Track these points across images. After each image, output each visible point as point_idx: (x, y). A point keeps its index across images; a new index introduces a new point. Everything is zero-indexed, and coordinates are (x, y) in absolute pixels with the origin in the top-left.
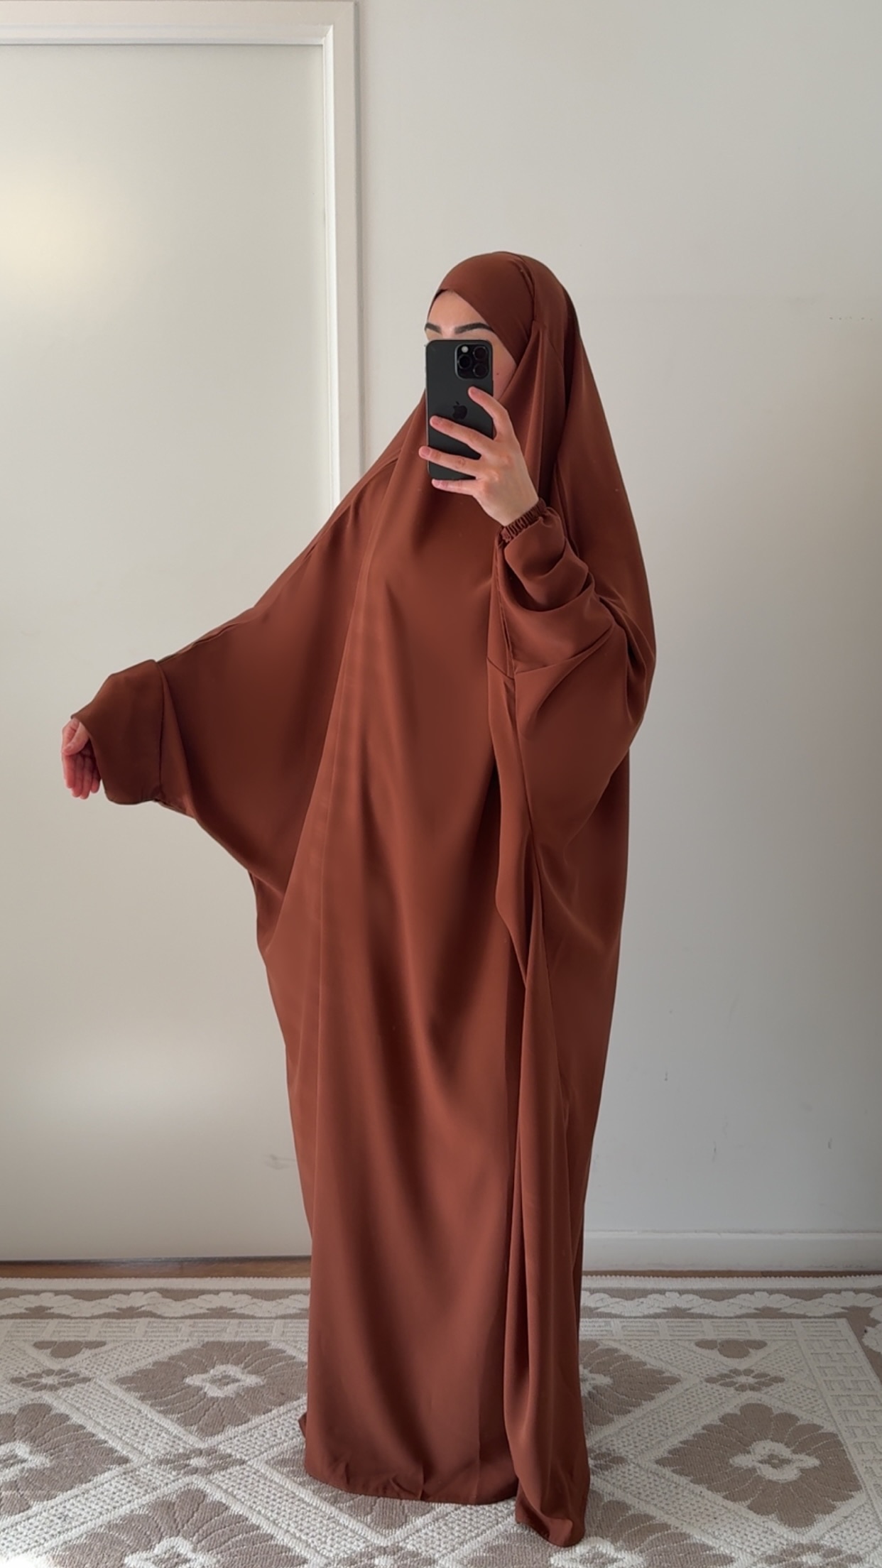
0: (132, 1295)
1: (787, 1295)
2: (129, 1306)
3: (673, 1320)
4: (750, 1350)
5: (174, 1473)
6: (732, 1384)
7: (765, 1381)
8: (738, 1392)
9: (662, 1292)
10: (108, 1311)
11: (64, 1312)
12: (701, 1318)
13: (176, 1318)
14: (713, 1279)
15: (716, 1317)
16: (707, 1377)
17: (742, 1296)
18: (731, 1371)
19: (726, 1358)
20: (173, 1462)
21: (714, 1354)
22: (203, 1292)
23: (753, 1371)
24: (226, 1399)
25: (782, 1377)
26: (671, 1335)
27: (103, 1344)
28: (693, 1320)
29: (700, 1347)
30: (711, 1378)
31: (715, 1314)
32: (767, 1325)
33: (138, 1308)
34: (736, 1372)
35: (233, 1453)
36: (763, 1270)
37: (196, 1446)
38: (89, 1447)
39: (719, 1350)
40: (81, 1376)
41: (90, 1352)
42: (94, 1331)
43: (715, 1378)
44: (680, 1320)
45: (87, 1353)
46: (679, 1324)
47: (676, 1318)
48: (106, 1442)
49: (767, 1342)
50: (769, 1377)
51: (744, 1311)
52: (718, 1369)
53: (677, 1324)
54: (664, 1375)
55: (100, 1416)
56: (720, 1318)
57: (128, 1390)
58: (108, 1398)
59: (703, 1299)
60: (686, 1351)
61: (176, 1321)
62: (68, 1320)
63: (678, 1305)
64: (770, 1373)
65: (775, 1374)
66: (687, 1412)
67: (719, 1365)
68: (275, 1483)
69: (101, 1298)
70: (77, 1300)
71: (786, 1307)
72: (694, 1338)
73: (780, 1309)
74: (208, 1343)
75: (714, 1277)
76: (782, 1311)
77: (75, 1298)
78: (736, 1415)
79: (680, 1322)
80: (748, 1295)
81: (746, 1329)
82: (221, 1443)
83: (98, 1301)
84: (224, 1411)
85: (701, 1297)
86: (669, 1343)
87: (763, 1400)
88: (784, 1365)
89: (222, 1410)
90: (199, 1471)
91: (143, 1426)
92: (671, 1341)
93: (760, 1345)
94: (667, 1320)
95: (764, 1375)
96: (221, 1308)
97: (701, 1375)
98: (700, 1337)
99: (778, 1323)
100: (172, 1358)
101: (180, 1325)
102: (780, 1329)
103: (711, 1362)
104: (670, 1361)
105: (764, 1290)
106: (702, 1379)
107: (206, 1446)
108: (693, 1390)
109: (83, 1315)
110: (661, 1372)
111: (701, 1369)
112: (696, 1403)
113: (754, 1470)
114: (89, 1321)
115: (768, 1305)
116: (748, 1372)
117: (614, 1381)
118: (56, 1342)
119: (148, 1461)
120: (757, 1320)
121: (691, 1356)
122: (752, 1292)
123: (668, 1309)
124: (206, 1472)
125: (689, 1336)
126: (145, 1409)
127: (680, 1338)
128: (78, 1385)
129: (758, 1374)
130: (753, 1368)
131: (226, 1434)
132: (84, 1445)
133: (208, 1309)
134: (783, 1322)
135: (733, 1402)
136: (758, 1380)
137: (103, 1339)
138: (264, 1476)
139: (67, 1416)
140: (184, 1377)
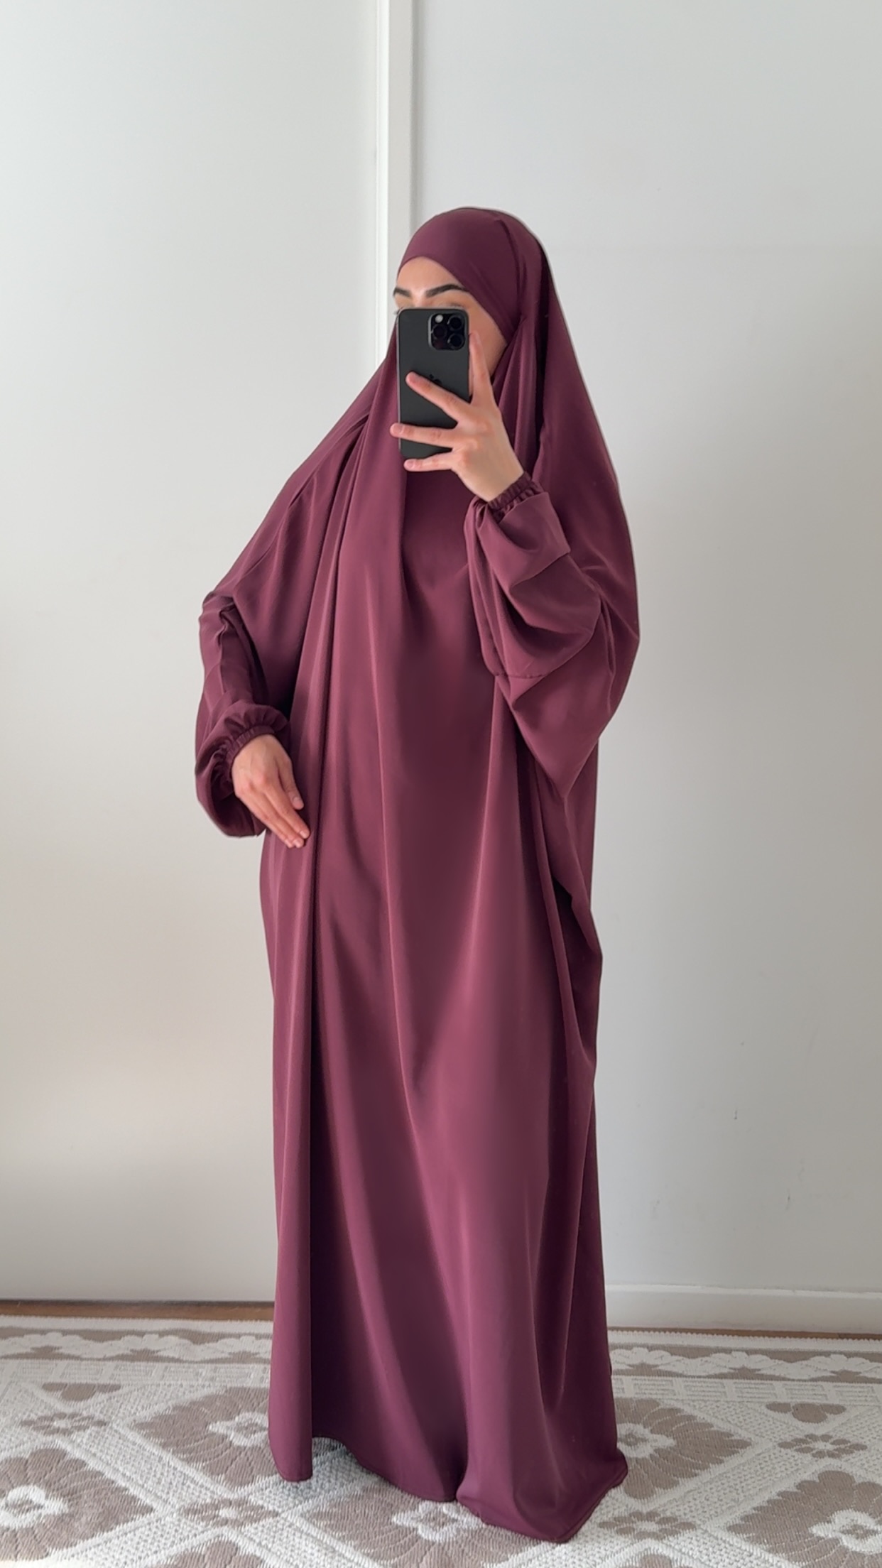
0: (145, 1337)
1: (866, 1359)
2: (143, 1348)
3: (741, 1381)
4: (828, 1415)
5: (201, 1523)
6: (808, 1450)
7: (845, 1448)
8: (816, 1459)
9: (728, 1351)
10: (121, 1352)
11: (73, 1352)
12: (772, 1380)
13: (197, 1362)
14: (784, 1339)
15: (789, 1380)
16: (780, 1441)
17: (817, 1358)
18: (807, 1436)
19: (801, 1422)
20: (200, 1512)
21: (788, 1417)
22: (221, 1336)
23: (831, 1437)
24: (253, 1448)
25: (864, 1444)
26: (738, 1397)
27: (117, 1388)
28: (763, 1381)
29: (771, 1410)
30: (785, 1443)
31: (788, 1376)
32: (845, 1389)
33: (154, 1352)
34: (813, 1437)
35: (265, 1505)
36: (840, 1332)
37: (225, 1496)
38: (109, 1494)
39: (793, 1413)
40: (96, 1419)
41: (103, 1396)
42: (107, 1373)
43: (789, 1443)
44: (749, 1381)
45: (101, 1397)
46: (747, 1386)
47: (744, 1378)
48: (126, 1489)
49: (846, 1407)
50: (849, 1444)
51: (819, 1374)
52: (791, 1434)
53: (745, 1386)
54: (733, 1438)
55: (119, 1462)
56: (793, 1380)
57: (147, 1436)
58: (125, 1443)
59: (773, 1360)
60: (757, 1414)
61: (196, 1366)
62: (79, 1362)
63: (746, 1365)
64: (851, 1440)
65: (856, 1441)
66: (760, 1478)
67: (793, 1430)
68: (312, 1536)
69: (113, 1339)
70: (87, 1342)
71: (867, 1372)
72: (766, 1401)
73: (860, 1373)
74: (231, 1388)
75: (785, 1337)
76: (861, 1375)
77: (85, 1338)
78: (814, 1482)
79: (749, 1384)
80: (823, 1357)
81: (824, 1393)
82: (252, 1493)
83: (110, 1342)
84: (252, 1460)
85: (771, 1358)
86: (738, 1405)
87: (843, 1468)
88: (866, 1432)
89: (250, 1459)
90: (229, 1522)
91: (166, 1474)
92: (739, 1402)
93: (839, 1410)
94: (735, 1381)
95: (844, 1441)
96: (245, 1352)
97: (773, 1440)
98: (772, 1400)
99: (857, 1387)
100: (193, 1403)
101: (200, 1371)
102: (860, 1394)
103: (784, 1426)
104: (739, 1424)
105: (841, 1353)
106: (775, 1444)
107: (236, 1496)
108: (766, 1455)
109: (95, 1356)
110: (729, 1435)
111: (774, 1433)
112: (769, 1468)
113: (836, 1541)
114: (101, 1363)
115: (846, 1369)
116: (825, 1438)
117: (678, 1443)
118: (66, 1385)
119: (172, 1510)
120: (834, 1384)
121: (761, 1419)
122: (827, 1354)
123: (735, 1369)
124: (237, 1524)
125: (759, 1398)
126: (167, 1457)
127: (750, 1400)
128: (93, 1428)
129: (837, 1440)
130: (831, 1434)
131: (257, 1484)
132: (104, 1492)
133: (230, 1354)
134: (863, 1387)
135: (811, 1469)
136: (838, 1446)
137: (117, 1383)
138: (298, 1529)
139: (83, 1462)
140: (207, 1424)
